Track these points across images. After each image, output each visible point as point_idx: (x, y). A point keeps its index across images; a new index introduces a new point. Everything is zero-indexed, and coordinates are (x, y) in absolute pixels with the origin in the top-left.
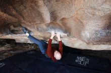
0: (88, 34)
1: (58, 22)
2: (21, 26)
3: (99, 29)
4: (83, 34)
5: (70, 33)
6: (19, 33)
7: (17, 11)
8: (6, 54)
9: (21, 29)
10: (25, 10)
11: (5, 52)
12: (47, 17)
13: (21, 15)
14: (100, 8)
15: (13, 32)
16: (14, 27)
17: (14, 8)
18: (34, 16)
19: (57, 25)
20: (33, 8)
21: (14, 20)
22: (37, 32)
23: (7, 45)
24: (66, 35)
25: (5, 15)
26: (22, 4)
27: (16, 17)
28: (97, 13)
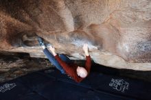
1: (85, 30)
2: (36, 35)
3: (144, 40)
4: (120, 47)
6: (34, 46)
8: (18, 72)
9: (36, 39)
11: (16, 70)
12: (70, 24)
13: (36, 21)
14: (144, 9)
15: (26, 43)
16: (28, 36)
17: (27, 12)
19: (83, 34)
21: (27, 27)
22: (57, 44)
23: (20, 61)
24: (96, 48)
25: (16, 21)
27: (30, 24)
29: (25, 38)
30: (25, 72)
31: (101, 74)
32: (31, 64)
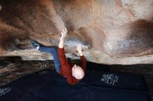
0: (110, 46)
2: (28, 38)
5: (91, 45)
6: (27, 48)
7: (24, 22)
8: (10, 76)
9: (29, 42)
10: (34, 21)
11: (9, 74)
13: (30, 26)
15: (19, 47)
18: (45, 26)
19: (74, 35)
20: (44, 18)
21: (20, 32)
23: (11, 65)
25: (10, 27)
26: (31, 14)
27: (23, 29)
28: (115, 23)
29: (18, 41)
30: (18, 76)
31: (93, 71)
32: (24, 67)
